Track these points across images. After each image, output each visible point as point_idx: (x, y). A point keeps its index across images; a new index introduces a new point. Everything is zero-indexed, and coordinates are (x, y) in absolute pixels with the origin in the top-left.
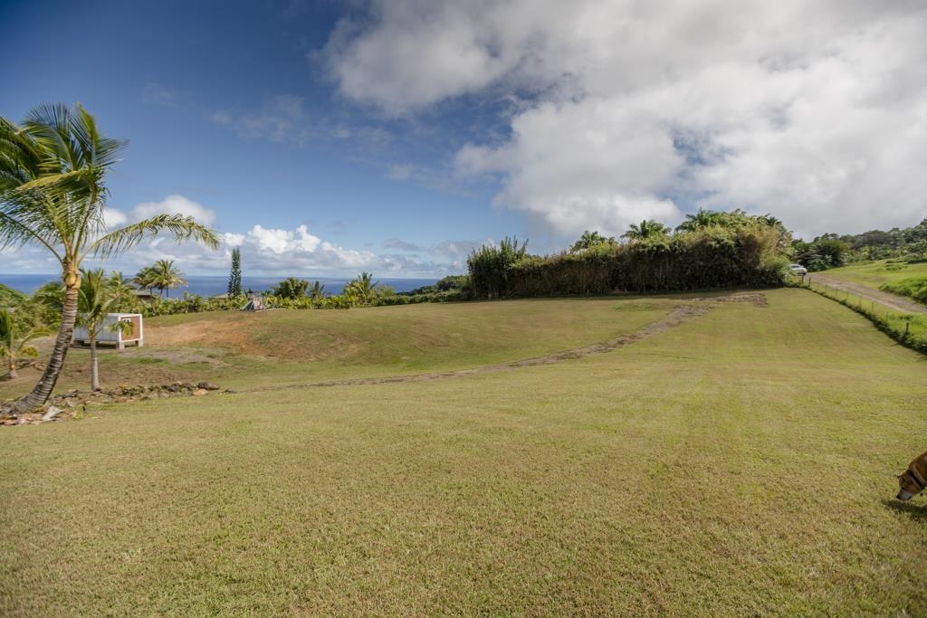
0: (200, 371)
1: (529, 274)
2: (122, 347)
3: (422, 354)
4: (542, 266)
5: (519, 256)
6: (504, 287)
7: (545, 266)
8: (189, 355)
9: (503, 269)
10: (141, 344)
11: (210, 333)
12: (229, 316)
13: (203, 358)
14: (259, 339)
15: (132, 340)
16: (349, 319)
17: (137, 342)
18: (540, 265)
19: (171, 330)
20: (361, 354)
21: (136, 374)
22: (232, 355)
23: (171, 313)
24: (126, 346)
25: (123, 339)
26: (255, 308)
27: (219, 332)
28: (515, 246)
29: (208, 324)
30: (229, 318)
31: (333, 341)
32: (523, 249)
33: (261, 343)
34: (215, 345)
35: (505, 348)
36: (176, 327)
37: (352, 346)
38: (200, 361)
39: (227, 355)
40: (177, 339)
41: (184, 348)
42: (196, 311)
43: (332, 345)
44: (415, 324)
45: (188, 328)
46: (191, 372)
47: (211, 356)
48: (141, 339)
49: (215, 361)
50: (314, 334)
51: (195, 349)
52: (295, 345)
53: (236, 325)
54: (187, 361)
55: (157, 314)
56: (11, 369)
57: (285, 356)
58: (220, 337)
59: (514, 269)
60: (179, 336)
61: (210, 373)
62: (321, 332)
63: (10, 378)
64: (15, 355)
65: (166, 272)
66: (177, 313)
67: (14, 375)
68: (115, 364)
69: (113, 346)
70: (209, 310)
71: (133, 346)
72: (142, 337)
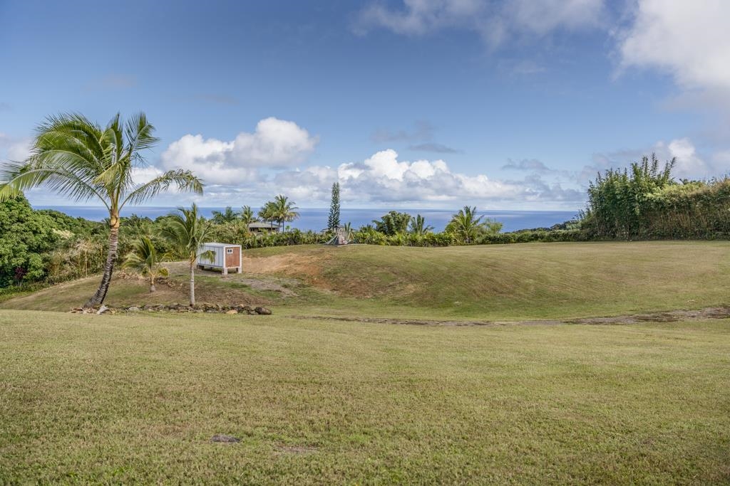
0: (270, 298)
1: (672, 207)
2: (226, 273)
3: (477, 299)
4: (693, 196)
5: (660, 183)
6: (637, 225)
7: (698, 197)
8: (270, 284)
9: (634, 201)
10: (240, 272)
11: (292, 264)
12: (312, 250)
13: (278, 287)
14: (330, 273)
15: (233, 268)
16: (420, 257)
17: (237, 269)
18: (689, 194)
19: (265, 260)
20: (416, 294)
21: (226, 296)
22: (304, 286)
23: (275, 245)
24: (229, 273)
25: (227, 266)
26: (340, 243)
27: (299, 264)
28: (654, 168)
29: (293, 256)
30: (312, 252)
31: (393, 280)
32: (667, 173)
33: (331, 277)
34: (294, 276)
35: (582, 301)
36: (269, 258)
37: (411, 286)
38: (275, 289)
39: (299, 286)
40: (266, 269)
41: (270, 277)
42: (296, 243)
43: (391, 284)
44: (488, 266)
45: (278, 259)
46: (264, 299)
47: (286, 286)
48: (240, 267)
49: (287, 291)
50: (379, 271)
51: (277, 279)
52: (359, 281)
53: (315, 258)
54: (265, 288)
55: (265, 245)
56: (151, 285)
57: (347, 291)
58: (299, 269)
59: (650, 200)
60: (268, 267)
61: (278, 301)
62: (386, 270)
63: (151, 291)
64: (153, 275)
65: (283, 207)
66: (280, 245)
67: (153, 288)
68: (215, 286)
69: (220, 272)
70: (306, 243)
71: (235, 273)
72: (241, 265)
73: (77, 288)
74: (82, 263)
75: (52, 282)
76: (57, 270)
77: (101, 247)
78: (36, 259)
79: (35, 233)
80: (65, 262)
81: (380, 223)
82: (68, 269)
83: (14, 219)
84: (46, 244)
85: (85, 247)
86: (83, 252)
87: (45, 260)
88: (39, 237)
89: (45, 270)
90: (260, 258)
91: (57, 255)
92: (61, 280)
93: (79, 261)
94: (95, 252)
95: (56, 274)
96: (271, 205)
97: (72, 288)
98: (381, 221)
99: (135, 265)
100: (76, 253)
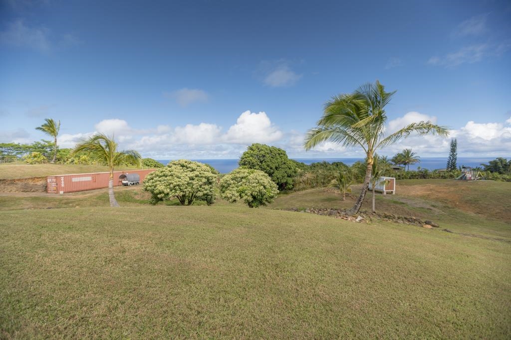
0: (426, 214)
2: (385, 194)
10: (394, 193)
11: (433, 192)
13: (428, 206)
14: (470, 200)
15: (390, 191)
17: (392, 192)
19: (410, 187)
21: (391, 208)
22: (448, 208)
23: (410, 178)
24: (387, 193)
25: (386, 190)
26: (468, 179)
27: (439, 192)
29: (432, 186)
30: (447, 184)
33: (472, 203)
34: (437, 200)
36: (413, 186)
38: (427, 208)
39: (445, 207)
40: (413, 193)
41: (417, 198)
42: (425, 178)
45: (420, 188)
46: (421, 213)
47: (433, 206)
49: (436, 210)
51: (424, 200)
53: (452, 189)
54: (418, 206)
55: (403, 178)
56: (344, 197)
57: (492, 216)
58: (440, 195)
61: (433, 216)
63: (343, 200)
64: (345, 191)
65: (408, 156)
66: (414, 178)
67: (344, 199)
68: (381, 201)
69: (381, 193)
70: (433, 178)
71: (390, 194)
72: (394, 190)
73: (306, 194)
74: (307, 183)
75: (295, 191)
76: (297, 185)
77: (315, 176)
78: (290, 180)
79: (290, 169)
80: (301, 182)
81: (488, 166)
82: (302, 185)
83: (283, 163)
84: (294, 174)
85: (309, 175)
86: (308, 178)
87: (293, 181)
88: (291, 171)
89: (293, 185)
90: (405, 186)
91: (297, 179)
92: (299, 190)
93: (306, 182)
94: (313, 178)
95: (297, 187)
96: (399, 155)
97: (304, 194)
98: (489, 164)
99: (335, 186)
100: (305, 178)
